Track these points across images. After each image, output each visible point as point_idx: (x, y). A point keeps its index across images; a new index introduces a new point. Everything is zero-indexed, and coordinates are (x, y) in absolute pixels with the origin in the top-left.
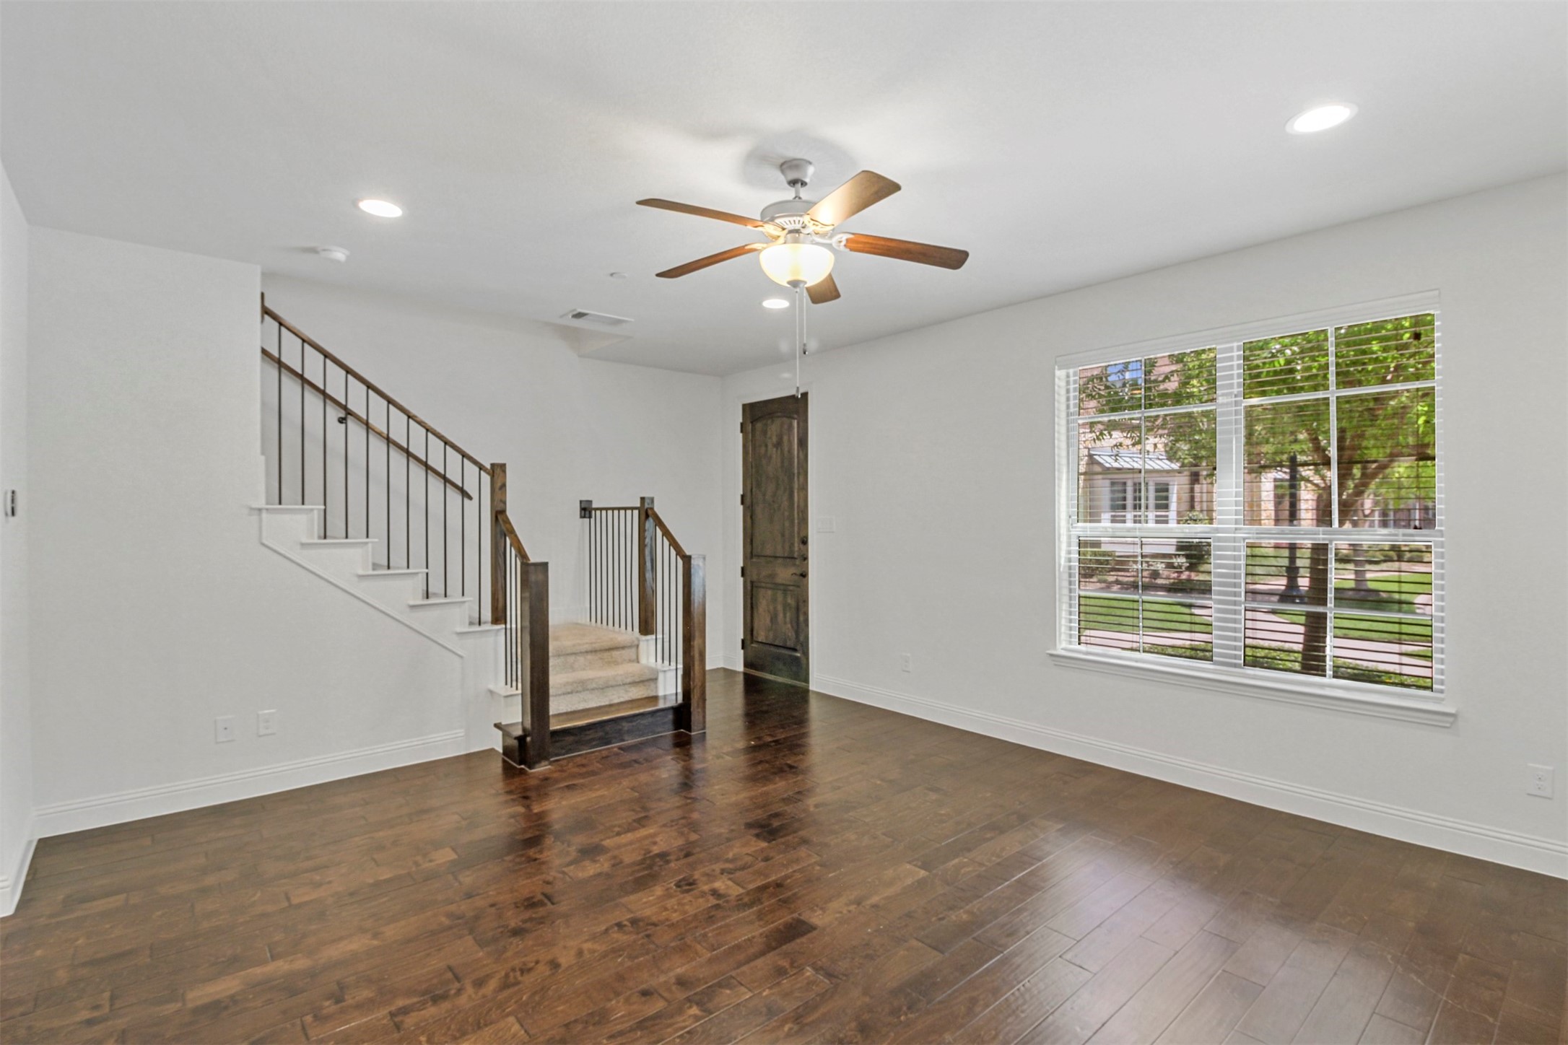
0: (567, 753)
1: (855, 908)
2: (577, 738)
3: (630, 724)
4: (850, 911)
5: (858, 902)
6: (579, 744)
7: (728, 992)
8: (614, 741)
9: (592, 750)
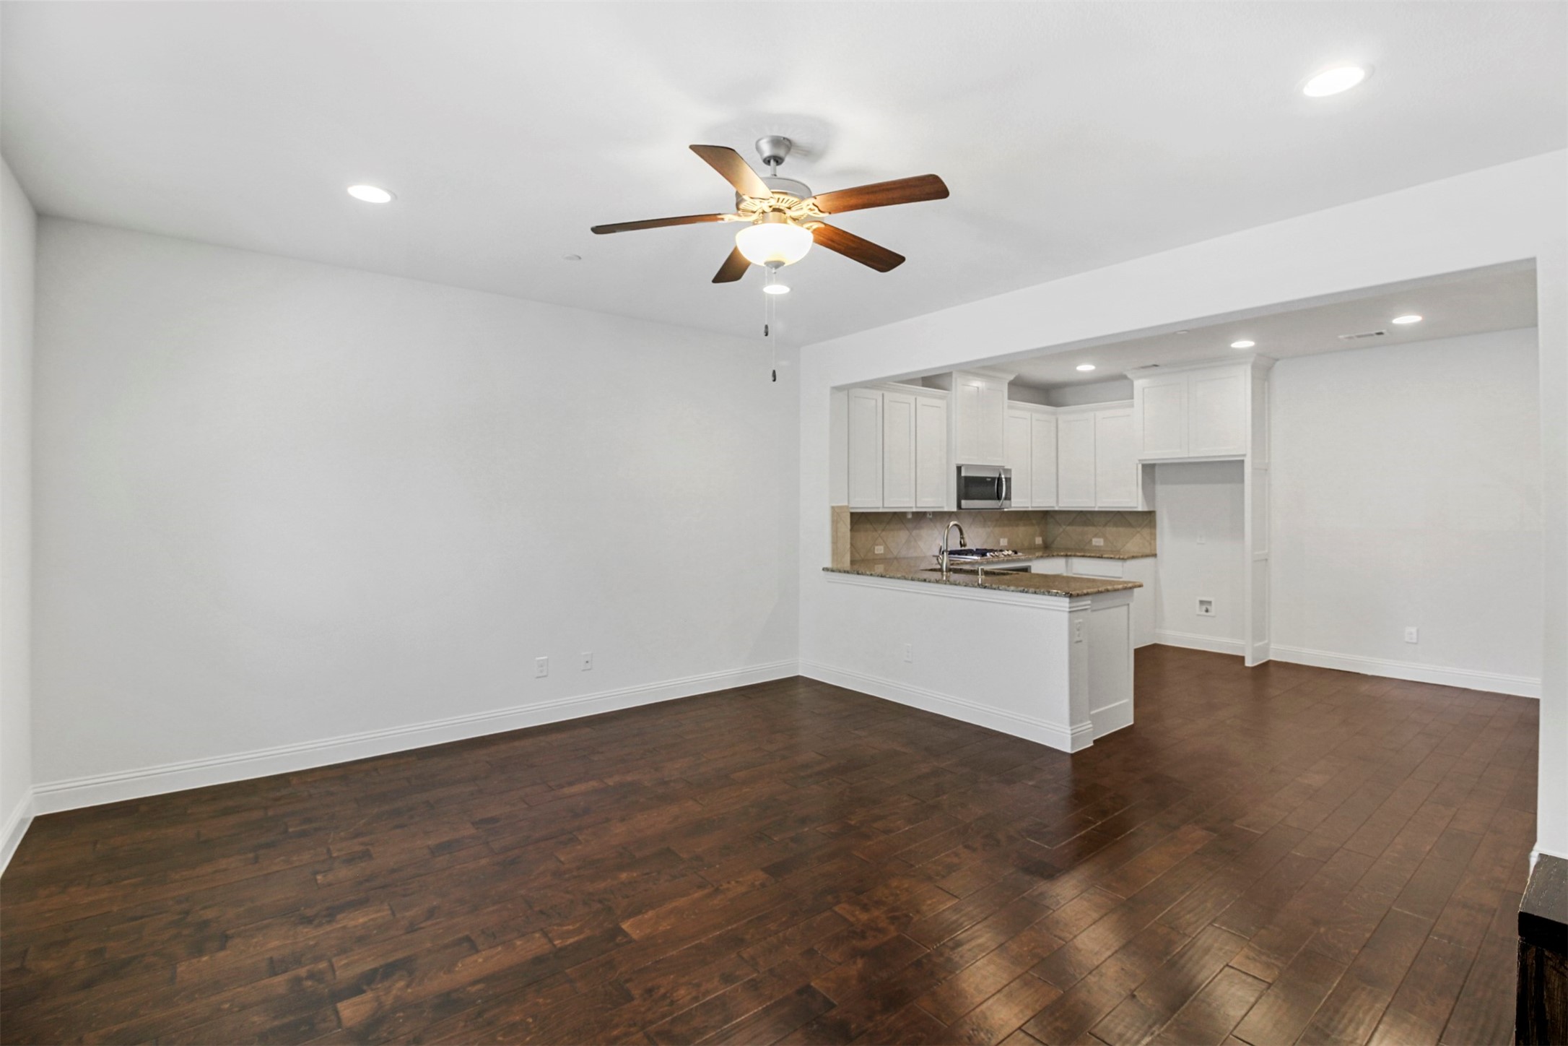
1: (721, 885)
4: (729, 883)
5: (717, 891)
7: (832, 831)
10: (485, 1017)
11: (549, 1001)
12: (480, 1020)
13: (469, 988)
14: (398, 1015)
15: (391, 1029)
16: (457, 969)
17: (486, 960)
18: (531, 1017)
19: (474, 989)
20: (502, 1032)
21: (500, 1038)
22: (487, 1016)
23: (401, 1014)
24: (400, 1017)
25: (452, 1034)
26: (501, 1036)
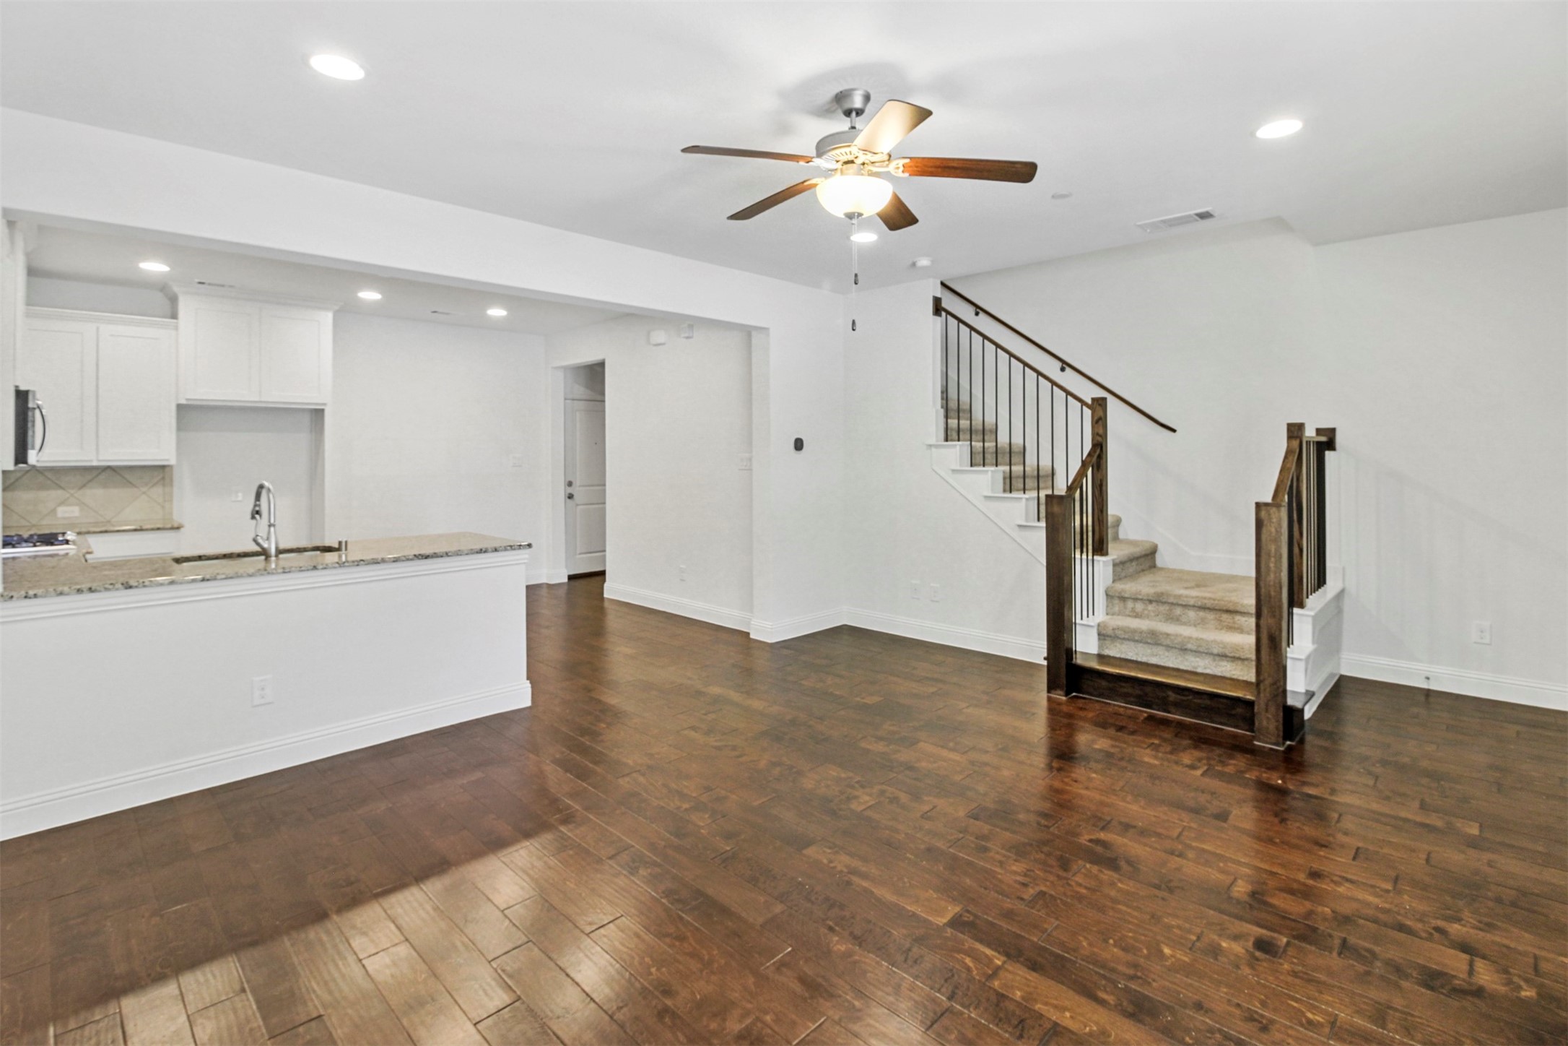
0: (1099, 696)
2: (1111, 685)
3: (1179, 697)
6: (1113, 694)
8: (1154, 707)
9: (1127, 705)
10: (1134, 973)
11: (1081, 938)
12: (1139, 974)
13: (1112, 1002)
14: (1191, 1042)
15: (1208, 1035)
16: (1095, 1028)
17: (1064, 1009)
18: (1107, 942)
19: (1110, 999)
20: (1139, 953)
21: (1145, 951)
22: (1131, 972)
23: (1187, 1039)
24: (1191, 1038)
25: (1170, 985)
26: (1142, 952)
